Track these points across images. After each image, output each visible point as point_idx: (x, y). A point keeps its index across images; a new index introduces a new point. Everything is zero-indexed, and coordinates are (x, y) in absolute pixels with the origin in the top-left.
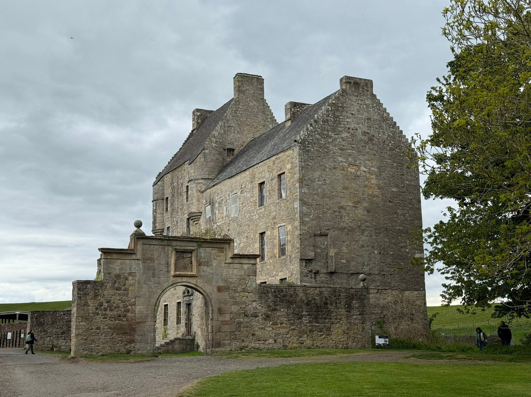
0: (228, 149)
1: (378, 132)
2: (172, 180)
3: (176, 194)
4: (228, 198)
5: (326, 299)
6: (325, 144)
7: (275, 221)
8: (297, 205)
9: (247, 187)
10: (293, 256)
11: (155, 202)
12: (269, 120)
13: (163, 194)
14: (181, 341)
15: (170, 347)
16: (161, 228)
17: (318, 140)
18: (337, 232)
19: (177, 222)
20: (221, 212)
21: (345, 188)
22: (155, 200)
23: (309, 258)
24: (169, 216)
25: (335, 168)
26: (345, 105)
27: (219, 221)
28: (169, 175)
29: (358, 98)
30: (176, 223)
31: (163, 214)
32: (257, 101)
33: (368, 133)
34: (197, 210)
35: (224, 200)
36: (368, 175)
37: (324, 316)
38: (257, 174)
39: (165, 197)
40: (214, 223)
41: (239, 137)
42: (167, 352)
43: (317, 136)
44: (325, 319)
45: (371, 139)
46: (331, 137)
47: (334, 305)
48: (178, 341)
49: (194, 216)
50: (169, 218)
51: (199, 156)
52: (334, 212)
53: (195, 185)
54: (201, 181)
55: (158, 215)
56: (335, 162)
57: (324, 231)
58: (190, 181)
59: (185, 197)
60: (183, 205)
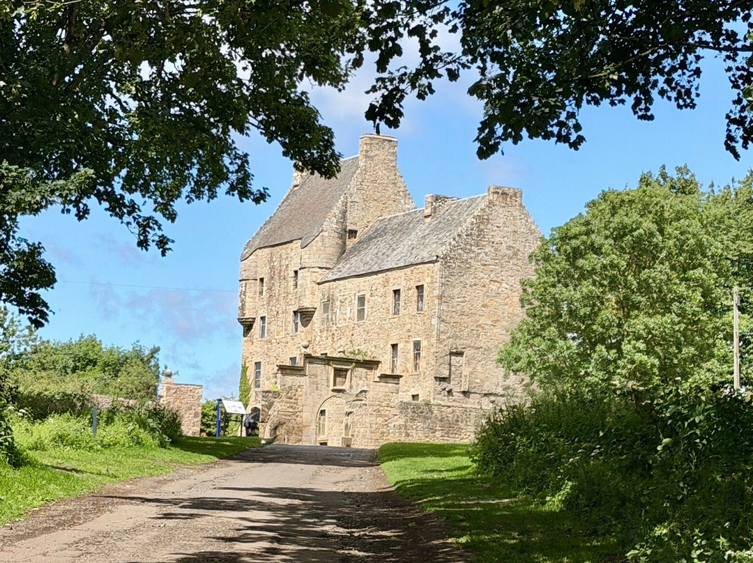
0: (349, 230)
1: (525, 246)
2: (271, 258)
3: (276, 277)
4: (353, 298)
5: (458, 417)
6: (467, 260)
7: (410, 334)
8: (435, 321)
9: (378, 290)
10: (428, 373)
11: (243, 282)
13: (256, 273)
16: (252, 317)
17: (460, 254)
18: (473, 351)
19: (278, 312)
20: (344, 312)
21: (484, 306)
22: (244, 280)
23: (443, 376)
24: (265, 303)
25: (475, 285)
26: (490, 217)
27: (340, 322)
29: (505, 209)
30: (275, 313)
31: (255, 298)
32: (388, 169)
33: (513, 247)
34: (311, 305)
35: (348, 300)
36: (510, 292)
37: (455, 432)
38: (392, 280)
39: (259, 277)
40: (333, 324)
41: (363, 216)
43: (460, 251)
44: (456, 434)
45: (515, 254)
46: (474, 252)
47: (465, 422)
49: (306, 312)
50: (263, 305)
51: (317, 238)
52: (472, 330)
53: (308, 274)
54: (317, 270)
55: (248, 300)
56: (476, 278)
57: (460, 349)
58: (303, 268)
59: (292, 283)
60: (288, 293)
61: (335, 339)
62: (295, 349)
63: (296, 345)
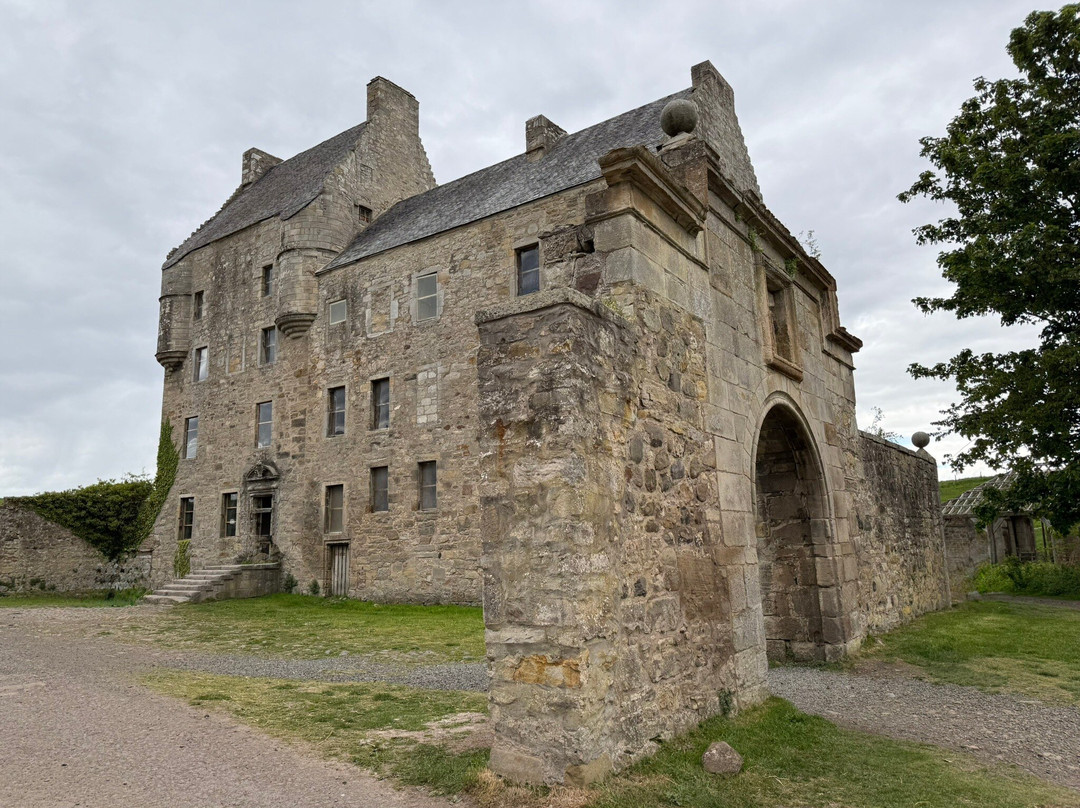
0: (361, 207)
2: (218, 259)
3: (228, 284)
4: (407, 283)
9: (472, 258)
11: (168, 300)
12: (425, 175)
13: (189, 285)
14: (254, 572)
15: (232, 585)
16: (182, 349)
19: (230, 337)
20: (383, 312)
22: (167, 296)
24: (206, 327)
27: (374, 329)
28: (209, 251)
30: (226, 338)
31: (187, 323)
32: (408, 136)
34: (304, 309)
35: (394, 289)
38: (509, 230)
39: (194, 291)
40: (357, 335)
41: (379, 190)
42: (226, 597)
48: (248, 573)
49: (296, 321)
50: (202, 331)
51: (313, 203)
53: (300, 260)
54: (315, 253)
55: (174, 325)
58: (289, 251)
59: (259, 287)
60: (252, 304)
61: (363, 359)
62: (268, 388)
63: (271, 382)
